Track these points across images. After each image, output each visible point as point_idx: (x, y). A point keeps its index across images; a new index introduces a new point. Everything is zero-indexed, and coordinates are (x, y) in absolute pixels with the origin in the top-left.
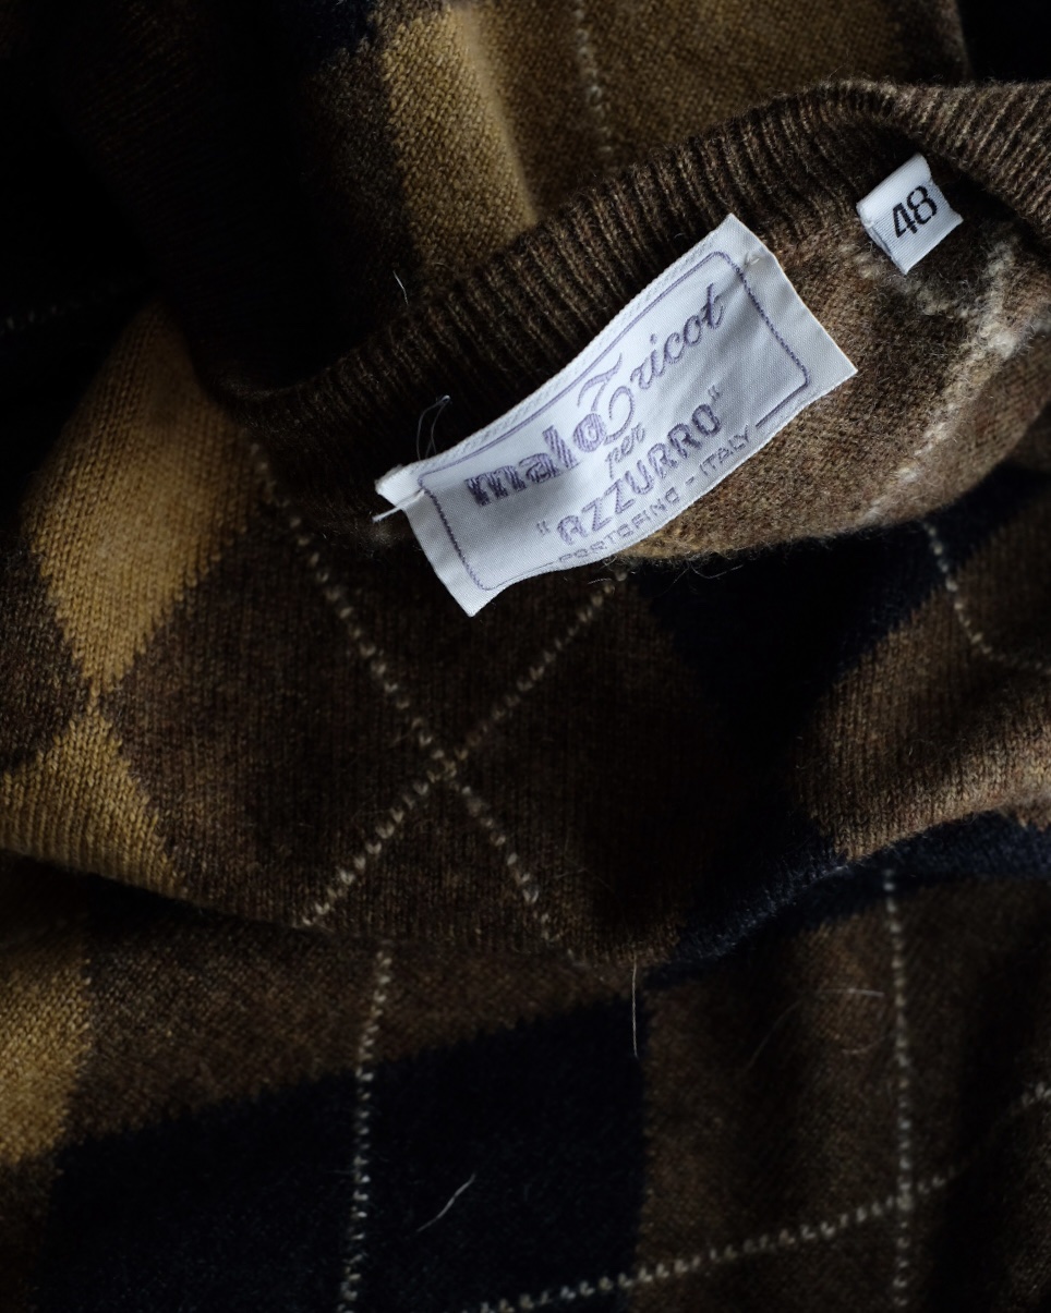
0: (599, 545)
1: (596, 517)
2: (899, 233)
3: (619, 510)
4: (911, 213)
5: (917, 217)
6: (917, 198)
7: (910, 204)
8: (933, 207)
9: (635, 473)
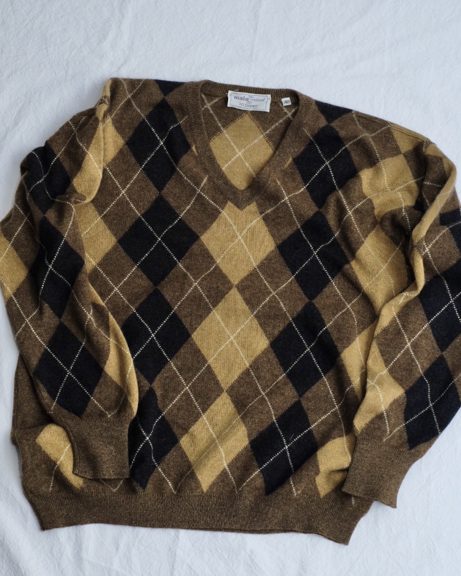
1: (243, 105)
3: (245, 106)
6: (288, 101)
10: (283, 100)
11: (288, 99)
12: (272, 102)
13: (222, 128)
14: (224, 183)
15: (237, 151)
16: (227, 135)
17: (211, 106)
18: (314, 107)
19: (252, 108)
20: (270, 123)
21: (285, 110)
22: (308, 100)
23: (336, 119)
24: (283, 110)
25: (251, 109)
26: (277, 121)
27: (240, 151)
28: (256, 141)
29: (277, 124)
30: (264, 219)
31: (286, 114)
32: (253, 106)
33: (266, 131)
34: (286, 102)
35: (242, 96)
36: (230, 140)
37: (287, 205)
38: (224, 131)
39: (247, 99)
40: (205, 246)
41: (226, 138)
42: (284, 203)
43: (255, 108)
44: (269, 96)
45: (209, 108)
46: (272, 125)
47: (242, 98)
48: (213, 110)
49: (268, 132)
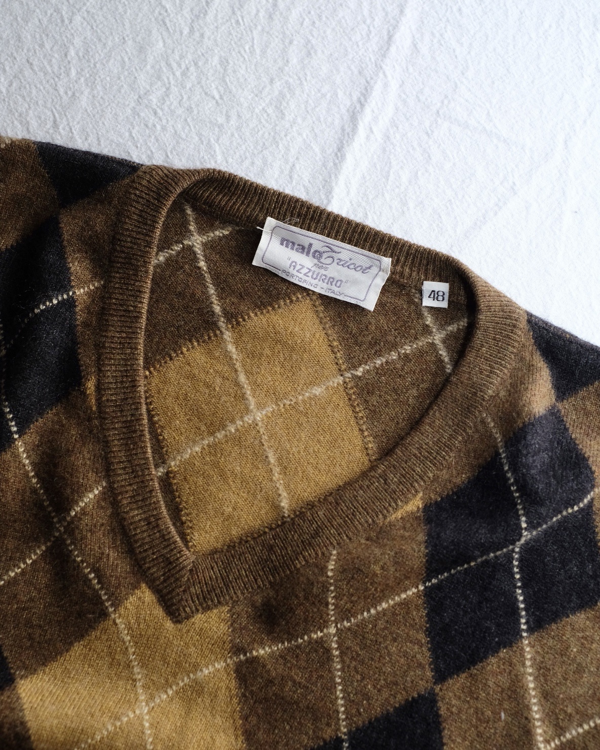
0: (293, 276)
1: (300, 269)
2: (429, 297)
3: (305, 275)
4: (436, 295)
5: (437, 298)
6: (441, 294)
7: (437, 293)
8: (443, 299)
9: (316, 273)
10: (429, 286)
11: (443, 287)
12: (391, 282)
13: (222, 323)
14: (146, 519)
15: (252, 402)
16: (231, 348)
17: (205, 245)
18: (523, 337)
19: (325, 286)
20: (372, 344)
21: (429, 320)
22: (507, 310)
23: (585, 384)
24: (420, 315)
25: (320, 288)
26: (394, 346)
27: (260, 406)
28: (317, 391)
29: (394, 356)
30: (238, 671)
31: (426, 330)
32: (331, 281)
33: (355, 367)
34: (434, 295)
35: (306, 242)
36: (238, 366)
37: (328, 651)
38: (228, 335)
39: (318, 255)
40: (22, 710)
41: (227, 355)
42: (320, 642)
43: (334, 288)
44: (387, 261)
45: (198, 249)
46: (379, 354)
47: (303, 248)
48: (207, 259)
49: (359, 372)
